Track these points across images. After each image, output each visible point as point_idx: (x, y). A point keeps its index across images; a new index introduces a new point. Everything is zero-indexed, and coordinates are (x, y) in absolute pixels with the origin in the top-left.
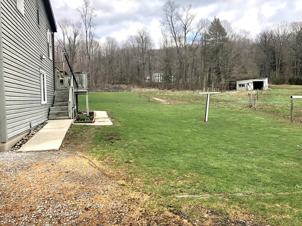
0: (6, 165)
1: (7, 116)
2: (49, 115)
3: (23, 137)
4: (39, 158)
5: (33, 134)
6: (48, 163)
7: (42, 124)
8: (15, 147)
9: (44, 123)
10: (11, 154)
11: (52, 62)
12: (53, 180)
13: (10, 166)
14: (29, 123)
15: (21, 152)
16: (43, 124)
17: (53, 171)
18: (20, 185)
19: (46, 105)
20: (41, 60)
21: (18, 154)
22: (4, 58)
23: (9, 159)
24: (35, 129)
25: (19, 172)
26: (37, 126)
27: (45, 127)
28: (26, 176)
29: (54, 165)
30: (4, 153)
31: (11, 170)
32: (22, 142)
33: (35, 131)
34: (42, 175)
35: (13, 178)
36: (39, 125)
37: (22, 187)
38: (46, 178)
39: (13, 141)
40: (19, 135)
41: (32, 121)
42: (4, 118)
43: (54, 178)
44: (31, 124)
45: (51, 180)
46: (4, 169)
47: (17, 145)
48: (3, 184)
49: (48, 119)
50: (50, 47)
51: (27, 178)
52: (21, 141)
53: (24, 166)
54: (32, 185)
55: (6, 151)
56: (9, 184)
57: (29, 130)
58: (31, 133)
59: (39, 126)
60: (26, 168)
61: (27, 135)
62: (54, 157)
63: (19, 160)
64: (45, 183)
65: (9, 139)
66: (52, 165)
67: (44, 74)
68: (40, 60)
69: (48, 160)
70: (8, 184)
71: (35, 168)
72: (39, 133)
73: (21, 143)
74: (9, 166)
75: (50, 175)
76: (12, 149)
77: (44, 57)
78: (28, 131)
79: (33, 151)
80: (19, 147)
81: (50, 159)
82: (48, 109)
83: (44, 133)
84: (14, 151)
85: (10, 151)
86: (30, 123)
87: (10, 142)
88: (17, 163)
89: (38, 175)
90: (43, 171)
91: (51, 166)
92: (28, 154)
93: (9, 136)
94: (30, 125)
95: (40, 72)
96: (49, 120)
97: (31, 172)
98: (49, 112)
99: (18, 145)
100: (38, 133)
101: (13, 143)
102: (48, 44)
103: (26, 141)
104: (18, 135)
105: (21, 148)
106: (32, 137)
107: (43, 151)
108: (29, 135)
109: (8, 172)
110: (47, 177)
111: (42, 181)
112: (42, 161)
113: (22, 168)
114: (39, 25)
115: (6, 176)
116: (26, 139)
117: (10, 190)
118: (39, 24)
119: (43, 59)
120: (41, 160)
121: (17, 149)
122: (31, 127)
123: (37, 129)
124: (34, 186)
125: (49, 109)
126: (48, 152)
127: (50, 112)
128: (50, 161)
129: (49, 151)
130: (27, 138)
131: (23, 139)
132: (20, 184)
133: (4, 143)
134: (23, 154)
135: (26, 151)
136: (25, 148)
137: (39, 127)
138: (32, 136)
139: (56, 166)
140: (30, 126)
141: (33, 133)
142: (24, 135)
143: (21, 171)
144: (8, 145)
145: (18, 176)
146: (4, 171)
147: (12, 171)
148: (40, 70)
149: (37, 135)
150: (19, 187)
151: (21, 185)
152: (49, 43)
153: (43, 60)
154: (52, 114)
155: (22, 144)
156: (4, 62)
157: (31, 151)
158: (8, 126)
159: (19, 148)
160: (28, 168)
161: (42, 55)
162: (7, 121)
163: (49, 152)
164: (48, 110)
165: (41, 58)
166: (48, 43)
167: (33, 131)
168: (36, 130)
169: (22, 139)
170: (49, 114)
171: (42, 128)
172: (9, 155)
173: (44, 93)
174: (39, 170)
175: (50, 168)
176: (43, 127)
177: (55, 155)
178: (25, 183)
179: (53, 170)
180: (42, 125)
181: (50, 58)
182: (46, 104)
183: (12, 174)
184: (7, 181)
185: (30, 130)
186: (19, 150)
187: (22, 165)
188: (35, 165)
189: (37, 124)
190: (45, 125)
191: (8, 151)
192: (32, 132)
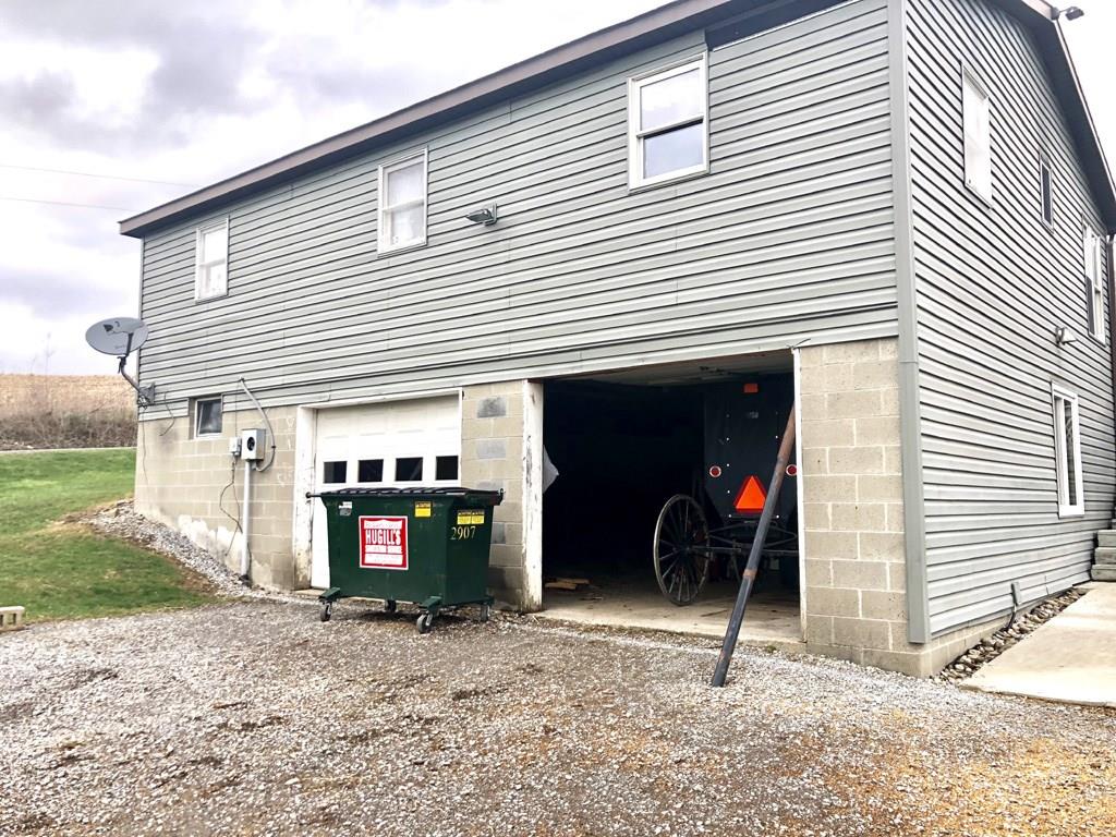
0: (921, 725)
1: (929, 553)
2: (1093, 561)
3: (986, 634)
4: (1040, 727)
5: (1022, 631)
6: (1076, 755)
7: (1064, 593)
8: (954, 668)
9: (1070, 590)
10: (942, 692)
11: (1108, 349)
12: (1093, 830)
13: (933, 733)
14: (1009, 584)
15: (975, 689)
16: (1068, 595)
17: (1093, 793)
18: (966, 811)
19: (1079, 518)
20: (1058, 346)
21: (964, 696)
22: (921, 358)
23: (933, 706)
24: (1032, 612)
25: (965, 762)
26: (1043, 602)
27: (1072, 608)
28: (986, 784)
29: (1103, 767)
30: (919, 680)
31: (937, 747)
32: (982, 654)
33: (1034, 620)
34: (1047, 797)
35: (941, 777)
36: (1049, 596)
37: (971, 819)
38: (1063, 813)
39: (947, 644)
40: (970, 625)
41: (1020, 581)
42: (919, 560)
43: (1098, 824)
44: (1016, 590)
45: (1084, 826)
46: (915, 738)
47: (961, 660)
48: (909, 789)
49: (1090, 576)
50: (1097, 292)
51: (991, 794)
52: (976, 648)
53: (982, 743)
54: (1006, 826)
55: (922, 675)
56: (928, 796)
57: (1009, 612)
58: (1015, 626)
59: (1052, 602)
60: (992, 754)
61: (1002, 630)
62: (1104, 736)
63: (965, 718)
64: (1057, 832)
65: (933, 634)
66: (1093, 766)
67: (1068, 399)
68: (1053, 349)
69: (1077, 742)
70: (922, 795)
71: (1021, 762)
72: (1046, 630)
73: (976, 656)
74: (931, 731)
75: (1084, 808)
76: (946, 674)
77: (1068, 336)
78: (1005, 614)
79: (1017, 696)
80: (969, 669)
81: (1088, 740)
82: (1089, 535)
83: (1069, 633)
84: (952, 680)
85: (937, 680)
86: (1012, 586)
87: (940, 646)
88: (960, 730)
89: (1032, 791)
90: (1052, 782)
91: (1090, 770)
92: (1000, 702)
93: (937, 624)
94: (1013, 594)
95: (1054, 393)
96: (1092, 580)
97: (1005, 772)
98: (1093, 550)
99: (965, 663)
100: (1042, 627)
101: (949, 653)
102: (1088, 283)
103: (995, 652)
104: (967, 625)
105: (977, 673)
106: (1018, 639)
107: (1058, 702)
108: (1006, 630)
109: (925, 753)
110: (1067, 811)
111: (1046, 821)
112: (1052, 742)
113: (977, 751)
114: (1049, 221)
115: (918, 765)
116: (994, 646)
117: (929, 819)
118: (1048, 217)
119: (1064, 343)
120: (1050, 738)
121: (962, 675)
122: (1015, 601)
123: (1040, 610)
124: (1015, 830)
125: (1096, 536)
126: (1081, 711)
127: (1098, 549)
128: (1086, 748)
129: (1084, 706)
130: (1002, 642)
131: (984, 643)
132: (963, 809)
133: (918, 645)
134: (981, 699)
135: (994, 690)
136: (991, 676)
137: (1049, 606)
138: (1018, 636)
139: (1107, 773)
140: (1010, 597)
141: (1024, 626)
142: (988, 628)
143: (972, 761)
144: (932, 655)
145: (959, 775)
146: (913, 744)
147: (941, 751)
148: (1055, 386)
149: (1040, 635)
150: (960, 819)
151: (969, 815)
152: (1092, 278)
153: (1066, 347)
154: (1108, 560)
155: (981, 662)
156: (921, 371)
157: (1010, 695)
158: (933, 589)
159: (970, 675)
160: (997, 755)
161: (1062, 330)
162: (929, 570)
163: (1086, 712)
164: (1090, 543)
165: (1059, 341)
166: (1089, 281)
167: (1023, 619)
168: (1036, 617)
169: (982, 641)
170: (1093, 556)
171: (1060, 610)
172: (933, 692)
173: (1071, 472)
174: (1038, 773)
175: (1085, 779)
176: (1065, 606)
177: (1108, 727)
178: (982, 808)
179: (1095, 789)
180: (1062, 600)
181: (1095, 337)
182: (1081, 517)
183: (938, 762)
184: (923, 783)
185: (1014, 614)
186: (968, 681)
187: (975, 741)
188: (1024, 750)
189: (1041, 592)
190: (1075, 600)
191: (931, 677)
192: (1021, 620)
